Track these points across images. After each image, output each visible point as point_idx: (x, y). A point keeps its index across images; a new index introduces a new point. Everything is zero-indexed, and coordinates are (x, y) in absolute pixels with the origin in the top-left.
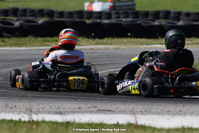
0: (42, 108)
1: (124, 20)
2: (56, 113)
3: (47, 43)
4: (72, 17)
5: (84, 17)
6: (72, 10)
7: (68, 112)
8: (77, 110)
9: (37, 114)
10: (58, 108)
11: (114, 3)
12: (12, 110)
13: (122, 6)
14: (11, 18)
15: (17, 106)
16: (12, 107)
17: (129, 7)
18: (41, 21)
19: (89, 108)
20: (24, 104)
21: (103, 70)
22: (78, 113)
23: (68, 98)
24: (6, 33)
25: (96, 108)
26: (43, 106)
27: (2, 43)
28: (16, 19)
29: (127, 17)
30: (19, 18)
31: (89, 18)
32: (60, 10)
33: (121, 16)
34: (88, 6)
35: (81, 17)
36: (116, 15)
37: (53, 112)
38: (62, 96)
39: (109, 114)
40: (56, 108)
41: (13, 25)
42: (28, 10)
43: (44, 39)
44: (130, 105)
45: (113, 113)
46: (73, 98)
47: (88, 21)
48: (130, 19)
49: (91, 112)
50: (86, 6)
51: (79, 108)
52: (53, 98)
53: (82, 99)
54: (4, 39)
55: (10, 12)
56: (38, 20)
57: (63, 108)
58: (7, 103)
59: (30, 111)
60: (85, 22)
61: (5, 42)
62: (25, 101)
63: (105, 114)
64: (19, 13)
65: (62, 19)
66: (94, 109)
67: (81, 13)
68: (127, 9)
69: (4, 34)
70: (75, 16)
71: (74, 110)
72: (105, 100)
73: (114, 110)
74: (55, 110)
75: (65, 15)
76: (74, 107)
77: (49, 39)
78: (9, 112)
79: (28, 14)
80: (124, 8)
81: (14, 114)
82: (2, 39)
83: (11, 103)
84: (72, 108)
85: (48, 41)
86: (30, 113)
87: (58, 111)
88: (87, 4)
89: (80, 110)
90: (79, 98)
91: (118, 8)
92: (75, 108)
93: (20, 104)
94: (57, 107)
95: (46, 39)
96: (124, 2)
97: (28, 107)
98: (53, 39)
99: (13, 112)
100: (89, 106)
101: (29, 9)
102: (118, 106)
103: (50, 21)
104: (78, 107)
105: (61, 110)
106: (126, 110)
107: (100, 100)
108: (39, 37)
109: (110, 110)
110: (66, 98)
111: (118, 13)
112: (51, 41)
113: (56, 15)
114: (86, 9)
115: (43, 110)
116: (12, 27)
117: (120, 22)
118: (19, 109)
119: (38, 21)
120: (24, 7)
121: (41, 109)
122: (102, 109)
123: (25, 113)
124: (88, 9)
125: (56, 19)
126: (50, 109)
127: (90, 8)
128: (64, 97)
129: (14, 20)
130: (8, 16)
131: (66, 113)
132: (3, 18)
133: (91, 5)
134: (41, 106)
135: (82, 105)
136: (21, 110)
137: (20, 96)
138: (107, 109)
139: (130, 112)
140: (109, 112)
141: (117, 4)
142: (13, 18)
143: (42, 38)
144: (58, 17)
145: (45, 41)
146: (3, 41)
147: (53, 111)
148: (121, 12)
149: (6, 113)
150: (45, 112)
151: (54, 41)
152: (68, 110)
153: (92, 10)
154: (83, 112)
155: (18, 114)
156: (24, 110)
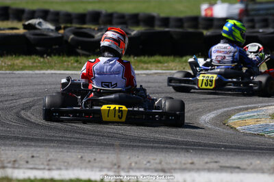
0: (136, 163)
1: (261, 31)
2: (157, 170)
3: (143, 65)
4: (181, 26)
5: (200, 26)
6: (181, 15)
7: (175, 169)
8: (188, 166)
9: (128, 172)
10: (160, 163)
11: (247, 5)
12: (90, 165)
13: (259, 10)
14: (89, 27)
15: (98, 159)
16: (89, 161)
17: (269, 12)
18: (135, 31)
19: (207, 163)
20: (108, 157)
21: (228, 107)
22: (190, 170)
23: (175, 148)
24: (81, 49)
25: (217, 164)
26: (136, 159)
27: (76, 64)
28: (96, 29)
29: (266, 26)
30: (102, 27)
31: (207, 28)
32: (163, 15)
33: (257, 25)
34: (206, 10)
35: (196, 26)
36: (250, 24)
37: (152, 169)
38: (166, 145)
39: (238, 172)
40: (156, 163)
41: (93, 37)
42: (115, 15)
43: (139, 58)
44: (269, 160)
45: (243, 172)
46: (182, 149)
47: (206, 33)
48: (270, 30)
49: (209, 170)
50: (204, 9)
51: (192, 163)
52: (152, 147)
53: (195, 149)
54: (79, 58)
55: (88, 18)
56: (130, 30)
57: (167, 163)
58: (82, 154)
59: (117, 167)
60: (202, 34)
61: (80, 63)
62: (110, 152)
63: (232, 172)
64: (102, 19)
65: (167, 29)
66: (215, 165)
67: (195, 20)
68: (267, 14)
69: (79, 51)
70: (186, 25)
71: (184, 167)
72: (232, 151)
73: (245, 167)
74: (155, 165)
75: (172, 23)
76: (183, 162)
77: (146, 59)
78: (86, 168)
79: (115, 21)
80: (261, 12)
81: (92, 171)
82: (76, 58)
83: (89, 155)
84: (181, 163)
85: (145, 62)
86: (117, 170)
87: (159, 167)
88: (204, 7)
89: (192, 166)
90: (191, 149)
91: (252, 13)
92: (185, 164)
93: (102, 156)
94: (158, 161)
95: (142, 58)
96: (261, 3)
97: (115, 161)
98: (153, 59)
99: (92, 168)
100: (206, 160)
101: (116, 13)
102: (251, 161)
103: (149, 31)
104: (190, 161)
105: (165, 166)
106: (264, 167)
107: (224, 151)
108: (132, 56)
109: (239, 168)
110: (172, 148)
111: (252, 21)
112: (150, 62)
113: (157, 23)
114: (203, 13)
115: (137, 166)
116: (92, 40)
117: (255, 34)
118: (100, 164)
119: (130, 32)
120: (110, 11)
121: (133, 165)
122: (227, 165)
123: (109, 169)
124: (206, 15)
125: (158, 29)
126: (148, 165)
127: (209, 13)
128: (168, 146)
129: (94, 29)
130: (84, 23)
131: (173, 171)
132: (78, 26)
133: (210, 8)
134: (134, 159)
135: (197, 159)
136: (104, 165)
137: (102, 144)
138: (235, 165)
139: (269, 170)
140: (237, 170)
141: (251, 6)
142: (93, 27)
143: (136, 58)
144: (160, 26)
145: (141, 62)
146: (77, 61)
147: (152, 167)
148: (256, 18)
149: (81, 169)
150: (139, 169)
151: (154, 61)
152: (174, 166)
153: (212, 15)
154: (198, 170)
155: (100, 171)
156: (108, 165)
